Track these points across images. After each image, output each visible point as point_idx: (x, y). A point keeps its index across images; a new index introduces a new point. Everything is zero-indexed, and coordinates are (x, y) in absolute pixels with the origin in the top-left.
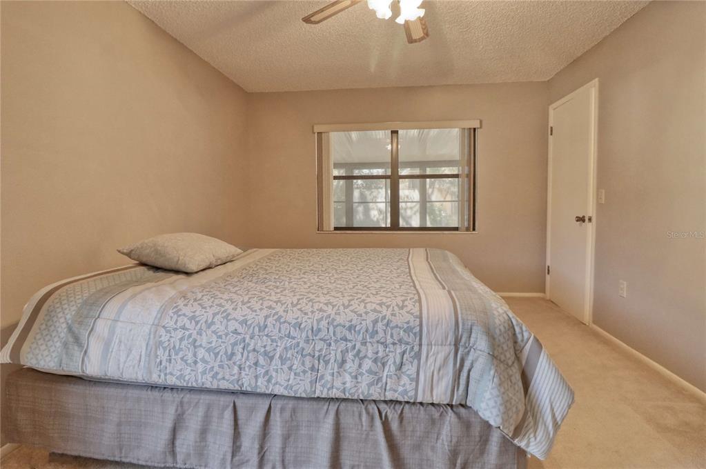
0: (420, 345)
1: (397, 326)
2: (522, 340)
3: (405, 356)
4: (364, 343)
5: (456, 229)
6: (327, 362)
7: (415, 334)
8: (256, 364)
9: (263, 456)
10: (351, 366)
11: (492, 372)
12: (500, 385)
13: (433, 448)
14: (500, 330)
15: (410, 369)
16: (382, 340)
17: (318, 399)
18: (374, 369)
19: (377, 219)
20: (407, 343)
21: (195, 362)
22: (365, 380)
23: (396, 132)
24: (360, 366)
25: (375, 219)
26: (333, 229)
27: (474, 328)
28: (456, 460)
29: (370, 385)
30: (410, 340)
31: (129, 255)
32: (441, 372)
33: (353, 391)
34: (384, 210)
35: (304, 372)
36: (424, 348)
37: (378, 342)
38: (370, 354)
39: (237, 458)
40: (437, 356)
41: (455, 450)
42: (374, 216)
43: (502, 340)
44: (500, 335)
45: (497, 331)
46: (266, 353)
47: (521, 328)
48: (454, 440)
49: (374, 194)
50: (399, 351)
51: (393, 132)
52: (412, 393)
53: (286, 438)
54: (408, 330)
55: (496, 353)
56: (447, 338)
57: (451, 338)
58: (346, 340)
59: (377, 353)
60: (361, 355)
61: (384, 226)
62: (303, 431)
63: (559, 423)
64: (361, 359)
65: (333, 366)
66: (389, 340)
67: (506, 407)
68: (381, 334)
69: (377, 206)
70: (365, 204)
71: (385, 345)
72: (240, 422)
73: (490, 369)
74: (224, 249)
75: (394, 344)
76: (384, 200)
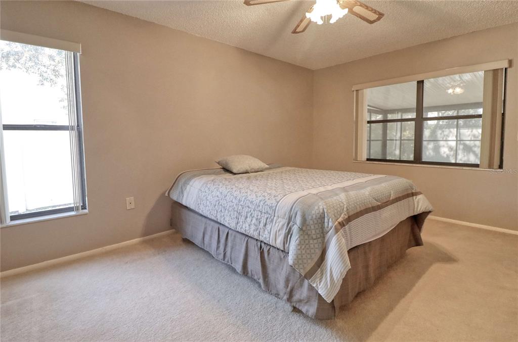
0: (274, 216)
1: (267, 205)
2: (328, 227)
3: (268, 220)
4: (254, 210)
5: (477, 166)
6: (241, 216)
7: (273, 210)
8: (221, 211)
9: (225, 253)
10: (249, 219)
11: (297, 237)
12: (298, 245)
13: (280, 273)
14: (312, 217)
15: (269, 227)
16: (261, 210)
17: (238, 232)
18: (256, 223)
19: (447, 155)
20: (269, 214)
21: (206, 206)
22: (253, 227)
23: (423, 82)
24: (252, 221)
25: (445, 156)
26: (366, 160)
27: (298, 212)
28: (288, 284)
29: (254, 231)
30: (271, 213)
31: (218, 163)
32: (280, 232)
33: (248, 231)
34: (455, 148)
35: (234, 218)
36: (275, 218)
37: (259, 211)
38: (255, 216)
39: (218, 251)
40: (279, 223)
41: (288, 278)
42: (445, 153)
43: (311, 222)
44: (311, 220)
45: (310, 217)
46: (224, 207)
47: (329, 220)
48: (288, 272)
49: (446, 133)
50: (266, 217)
51: (418, 82)
52: (268, 239)
53: (232, 248)
54: (271, 207)
55: (304, 228)
56: (285, 215)
57: (287, 216)
58: (249, 207)
59: (258, 216)
60: (253, 216)
61: (453, 161)
62: (237, 247)
63: (336, 282)
64: (253, 217)
65: (243, 218)
66: (263, 211)
67: (297, 257)
68: (261, 207)
69: (447, 144)
70: (435, 142)
71: (261, 212)
72: (220, 236)
73: (297, 235)
74: (258, 164)
75: (265, 213)
76: (455, 139)
